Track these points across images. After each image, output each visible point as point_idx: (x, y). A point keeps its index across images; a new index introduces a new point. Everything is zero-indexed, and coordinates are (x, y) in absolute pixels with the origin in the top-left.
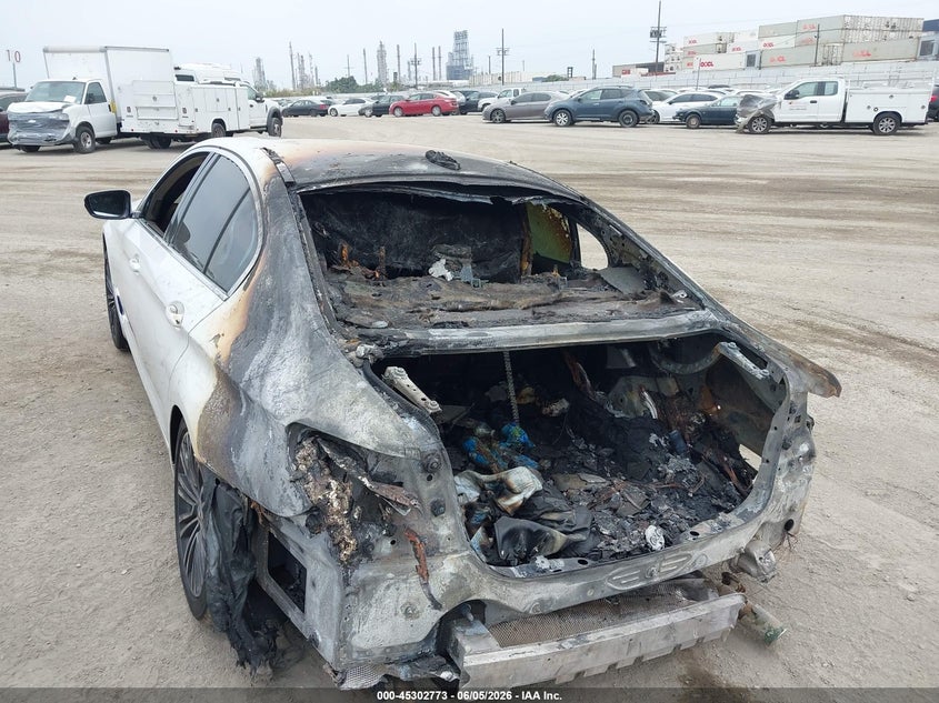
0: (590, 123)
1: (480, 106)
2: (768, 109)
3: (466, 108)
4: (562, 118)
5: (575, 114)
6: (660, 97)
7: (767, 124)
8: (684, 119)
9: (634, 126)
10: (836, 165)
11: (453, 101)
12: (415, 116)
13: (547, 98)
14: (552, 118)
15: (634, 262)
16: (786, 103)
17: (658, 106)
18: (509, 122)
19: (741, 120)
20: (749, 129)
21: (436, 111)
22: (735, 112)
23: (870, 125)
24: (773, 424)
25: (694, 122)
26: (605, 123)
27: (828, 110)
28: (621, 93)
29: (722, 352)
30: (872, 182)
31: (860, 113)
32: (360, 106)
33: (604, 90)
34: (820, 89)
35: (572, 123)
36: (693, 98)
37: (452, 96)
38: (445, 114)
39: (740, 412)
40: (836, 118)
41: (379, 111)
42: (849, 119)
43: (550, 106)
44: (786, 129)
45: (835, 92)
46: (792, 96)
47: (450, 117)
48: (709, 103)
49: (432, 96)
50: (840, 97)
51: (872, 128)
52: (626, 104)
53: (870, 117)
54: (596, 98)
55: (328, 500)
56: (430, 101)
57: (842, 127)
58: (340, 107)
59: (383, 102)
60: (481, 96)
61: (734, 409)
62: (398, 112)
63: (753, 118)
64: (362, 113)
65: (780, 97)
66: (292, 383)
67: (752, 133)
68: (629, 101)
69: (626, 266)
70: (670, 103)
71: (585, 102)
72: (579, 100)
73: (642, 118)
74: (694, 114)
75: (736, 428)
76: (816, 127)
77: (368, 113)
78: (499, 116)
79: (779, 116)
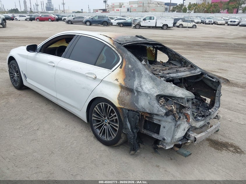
0: (95, 25)
1: (63, 19)
2: (139, 22)
3: (59, 19)
4: (88, 23)
5: (91, 22)
6: (112, 19)
7: (139, 26)
8: (119, 24)
9: (107, 26)
10: (159, 37)
11: (55, 17)
12: (43, 21)
13: (83, 18)
14: (85, 23)
15: (176, 59)
16: (143, 21)
17: (112, 21)
18: (73, 24)
19: (133, 25)
20: (135, 27)
21: (50, 20)
22: (131, 23)
23: (161, 27)
24: (218, 89)
25: (122, 25)
26: (99, 25)
27: (152, 23)
28: (103, 17)
29: (204, 77)
30: (168, 41)
31: (159, 25)
32: (25, 18)
33: (98, 16)
34: (150, 18)
35: (90, 25)
36: (120, 19)
37: (54, 16)
38: (52, 21)
39: (199, 89)
40: (154, 25)
41: (32, 19)
42: (157, 26)
43: (84, 20)
44: (143, 28)
45: (154, 19)
46: (144, 20)
47: (54, 22)
48: (125, 21)
49: (48, 16)
50: (155, 20)
51: (162, 28)
52: (105, 20)
53: (161, 25)
54: (96, 18)
55: (173, 109)
56: (48, 17)
57: (156, 27)
58: (18, 18)
59: (33, 17)
60: (62, 16)
61: (197, 89)
62: (38, 20)
63: (136, 25)
64: (26, 20)
65: (142, 20)
66: (151, 87)
67: (136, 28)
68: (105, 19)
69: (174, 60)
70: (115, 20)
71: (94, 19)
72: (92, 19)
73: (109, 24)
74: (121, 23)
75: (199, 92)
76: (149, 27)
77: (28, 20)
78: (70, 22)
79: (142, 24)
